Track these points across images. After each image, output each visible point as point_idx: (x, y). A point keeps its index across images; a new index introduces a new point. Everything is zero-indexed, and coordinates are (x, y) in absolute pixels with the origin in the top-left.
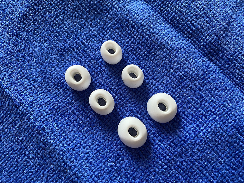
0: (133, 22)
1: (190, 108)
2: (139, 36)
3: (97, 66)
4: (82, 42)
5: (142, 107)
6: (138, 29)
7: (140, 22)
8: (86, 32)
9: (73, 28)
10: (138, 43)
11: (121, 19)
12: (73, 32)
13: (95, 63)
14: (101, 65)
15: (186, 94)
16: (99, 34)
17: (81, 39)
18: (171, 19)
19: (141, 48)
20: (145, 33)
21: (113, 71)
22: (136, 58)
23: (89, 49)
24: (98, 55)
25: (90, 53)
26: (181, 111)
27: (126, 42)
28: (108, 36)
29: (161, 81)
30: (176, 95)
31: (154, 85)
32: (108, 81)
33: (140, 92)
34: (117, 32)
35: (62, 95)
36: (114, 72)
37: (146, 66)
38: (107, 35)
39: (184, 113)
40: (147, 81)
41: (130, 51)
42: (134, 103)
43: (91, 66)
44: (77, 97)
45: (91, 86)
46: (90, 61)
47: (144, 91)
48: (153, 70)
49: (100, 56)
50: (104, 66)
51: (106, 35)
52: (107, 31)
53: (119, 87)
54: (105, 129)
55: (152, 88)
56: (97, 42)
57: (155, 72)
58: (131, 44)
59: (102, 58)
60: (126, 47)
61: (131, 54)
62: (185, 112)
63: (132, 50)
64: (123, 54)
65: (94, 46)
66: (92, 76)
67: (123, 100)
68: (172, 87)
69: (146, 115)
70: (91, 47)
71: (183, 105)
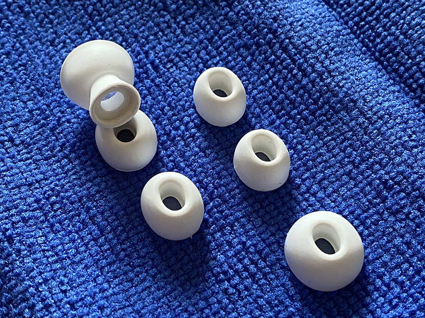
0: (287, 38)
1: (398, 266)
2: (295, 71)
3: (177, 123)
4: (152, 63)
5: (273, 243)
6: (295, 55)
7: (303, 39)
8: (167, 44)
9: (139, 29)
10: (291, 88)
11: (257, 27)
12: (136, 36)
13: (174, 115)
14: (188, 122)
15: (394, 230)
16: (198, 53)
17: (152, 56)
18: (381, 51)
19: (295, 100)
20: (312, 66)
21: (216, 141)
22: (278, 122)
23: (167, 82)
24: (185, 98)
25: (168, 90)
26: (373, 271)
27: (262, 82)
28: (220, 60)
29: (333, 188)
30: (367, 229)
31: (314, 195)
32: (197, 162)
33: (274, 204)
34: (244, 55)
35: (74, 174)
36: (216, 145)
37: (301, 144)
38: (218, 58)
39: (380, 277)
40: (298, 181)
41: (265, 104)
42: (253, 229)
43: (164, 120)
44: (112, 185)
45: (152, 167)
46: (162, 110)
47: (284, 204)
48: (317, 158)
49: (191, 103)
50: (196, 126)
51: (215, 57)
52: (220, 49)
53: (223, 181)
54: (165, 278)
55: (307, 200)
56: (190, 69)
57: (320, 163)
58: (271, 87)
59: (194, 107)
60: (259, 94)
61: (267, 111)
62: (385, 275)
63: (271, 101)
64: (248, 107)
65: (180, 78)
66: (161, 144)
67: (226, 217)
68: (359, 207)
69: (279, 264)
70: (172, 79)
71: (383, 256)
